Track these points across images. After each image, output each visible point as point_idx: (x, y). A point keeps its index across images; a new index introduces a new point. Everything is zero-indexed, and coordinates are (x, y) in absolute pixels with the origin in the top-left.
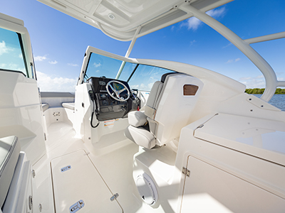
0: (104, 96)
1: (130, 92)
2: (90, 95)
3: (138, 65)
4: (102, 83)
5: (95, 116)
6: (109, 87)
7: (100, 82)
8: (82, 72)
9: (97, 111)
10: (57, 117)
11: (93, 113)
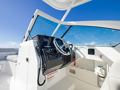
7: (44, 39)
11: (40, 69)
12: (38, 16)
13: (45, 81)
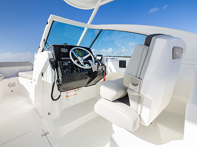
0: (66, 64)
1: (95, 58)
2: (52, 63)
3: (102, 30)
4: (64, 50)
5: (56, 87)
6: (72, 54)
7: (62, 49)
8: (42, 40)
9: (58, 81)
10: (12, 88)
11: (54, 83)
12: (53, 21)
13: (60, 96)
